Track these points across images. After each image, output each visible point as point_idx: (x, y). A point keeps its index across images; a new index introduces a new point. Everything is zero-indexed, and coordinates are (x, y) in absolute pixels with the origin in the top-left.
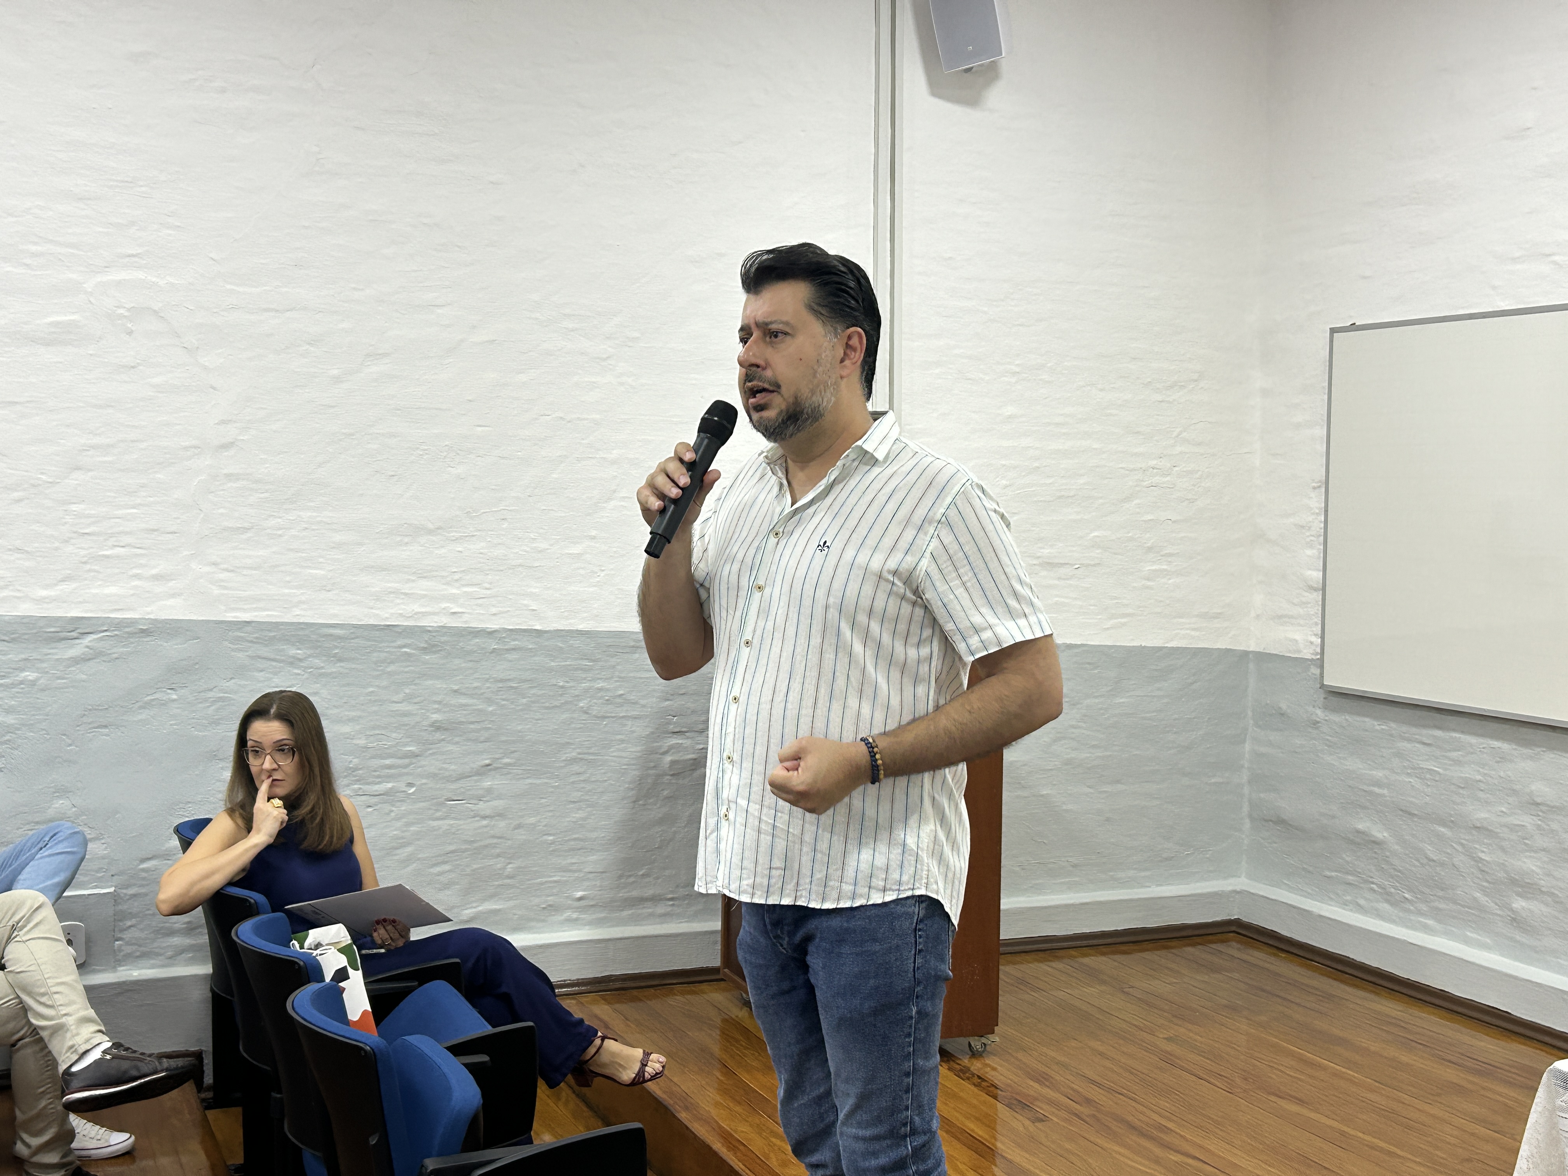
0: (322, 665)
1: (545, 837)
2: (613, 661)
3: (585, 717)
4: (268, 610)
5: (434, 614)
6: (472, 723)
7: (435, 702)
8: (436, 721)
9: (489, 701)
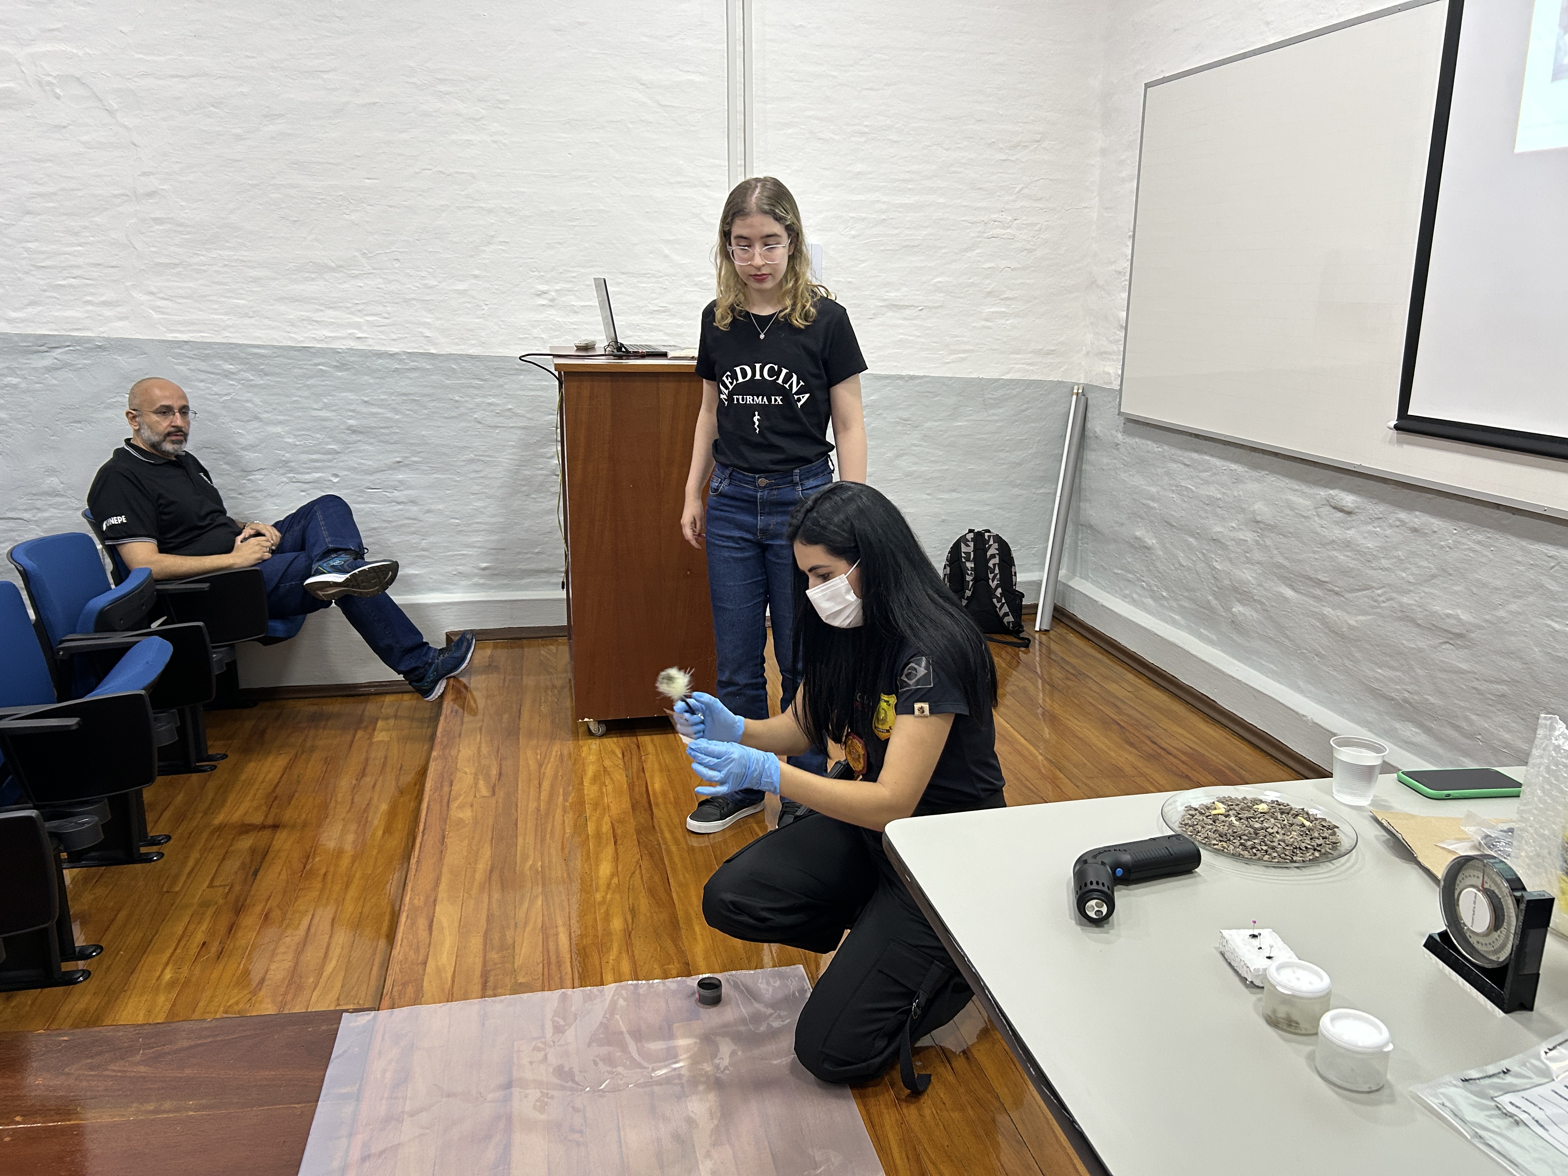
0: (252, 378)
1: (453, 520)
2: (501, 381)
3: (479, 426)
4: (201, 332)
5: (344, 338)
6: (382, 428)
7: (350, 410)
8: (352, 426)
9: (396, 411)
